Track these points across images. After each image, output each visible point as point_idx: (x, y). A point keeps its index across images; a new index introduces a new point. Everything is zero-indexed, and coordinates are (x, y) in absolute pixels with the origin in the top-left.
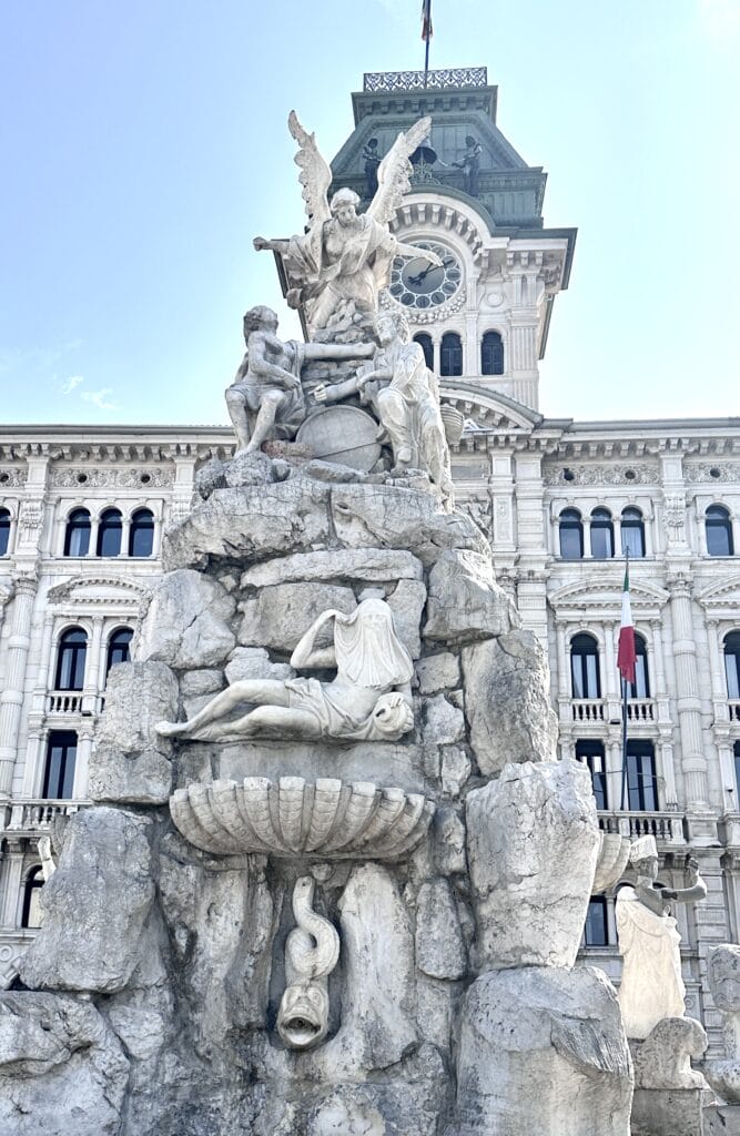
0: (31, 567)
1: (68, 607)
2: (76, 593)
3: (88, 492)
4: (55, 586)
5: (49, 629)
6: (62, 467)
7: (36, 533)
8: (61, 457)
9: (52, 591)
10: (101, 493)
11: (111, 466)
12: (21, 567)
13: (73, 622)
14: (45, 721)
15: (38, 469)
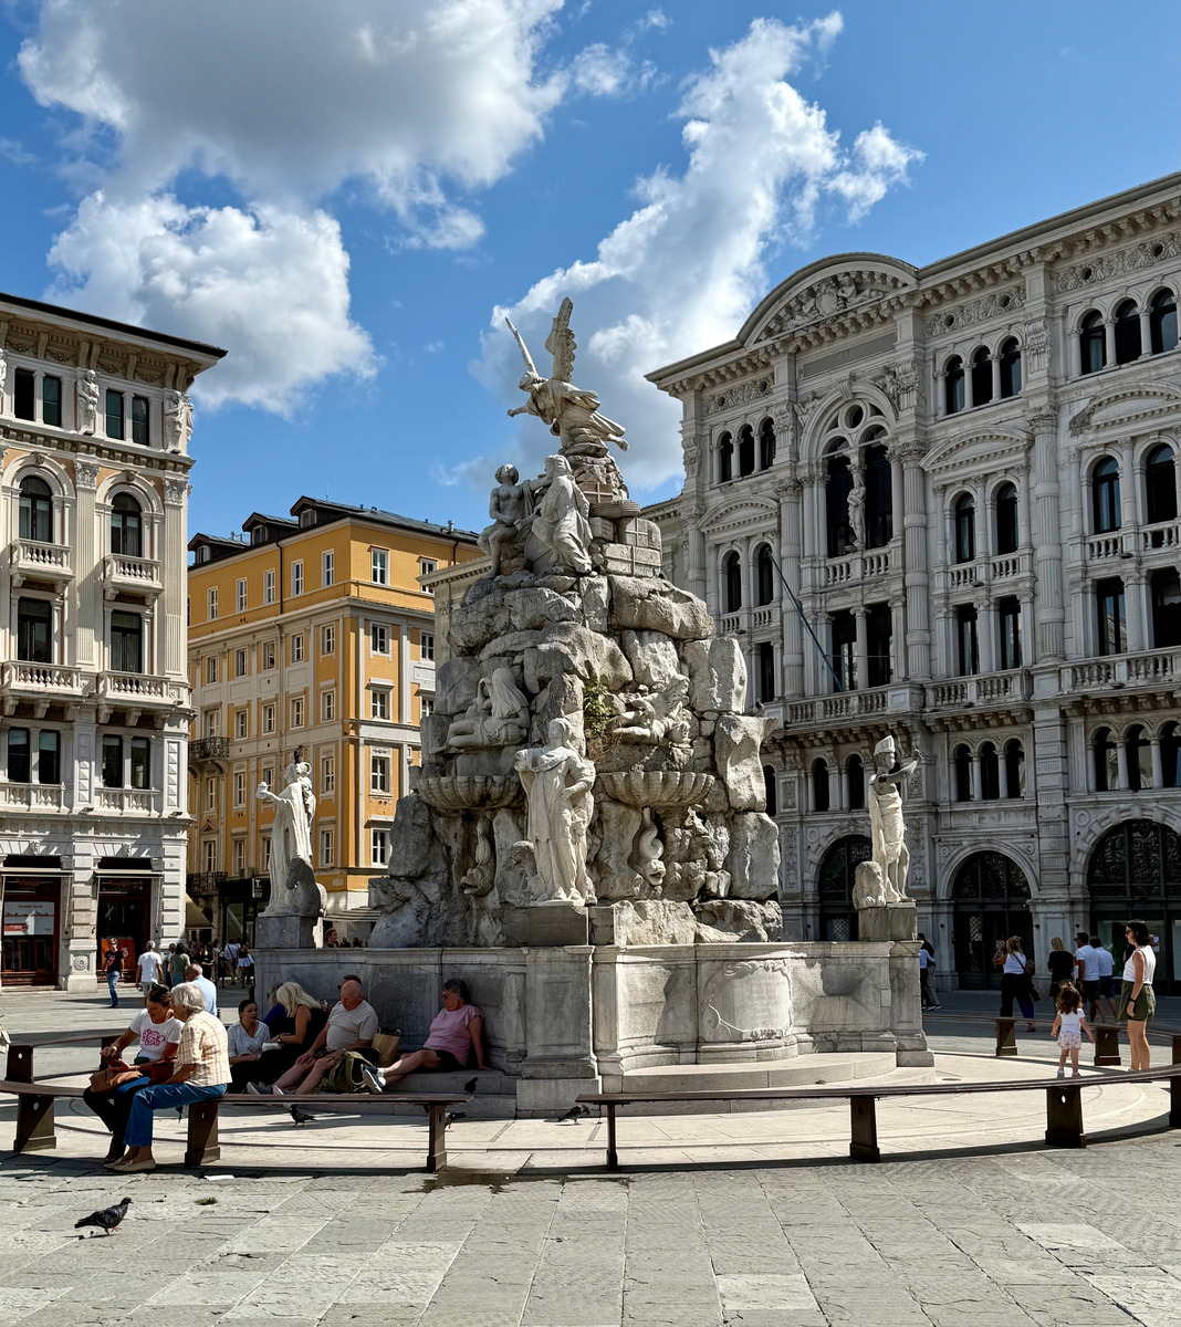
0: (1043, 401)
1: (1091, 437)
2: (1097, 418)
3: (1094, 290)
4: (1075, 414)
5: (1075, 466)
6: (1062, 267)
7: (1046, 357)
8: (1057, 257)
9: (1073, 422)
10: (1109, 286)
11: (1115, 248)
12: (1034, 403)
13: (1100, 452)
14: (1086, 572)
15: (1035, 280)
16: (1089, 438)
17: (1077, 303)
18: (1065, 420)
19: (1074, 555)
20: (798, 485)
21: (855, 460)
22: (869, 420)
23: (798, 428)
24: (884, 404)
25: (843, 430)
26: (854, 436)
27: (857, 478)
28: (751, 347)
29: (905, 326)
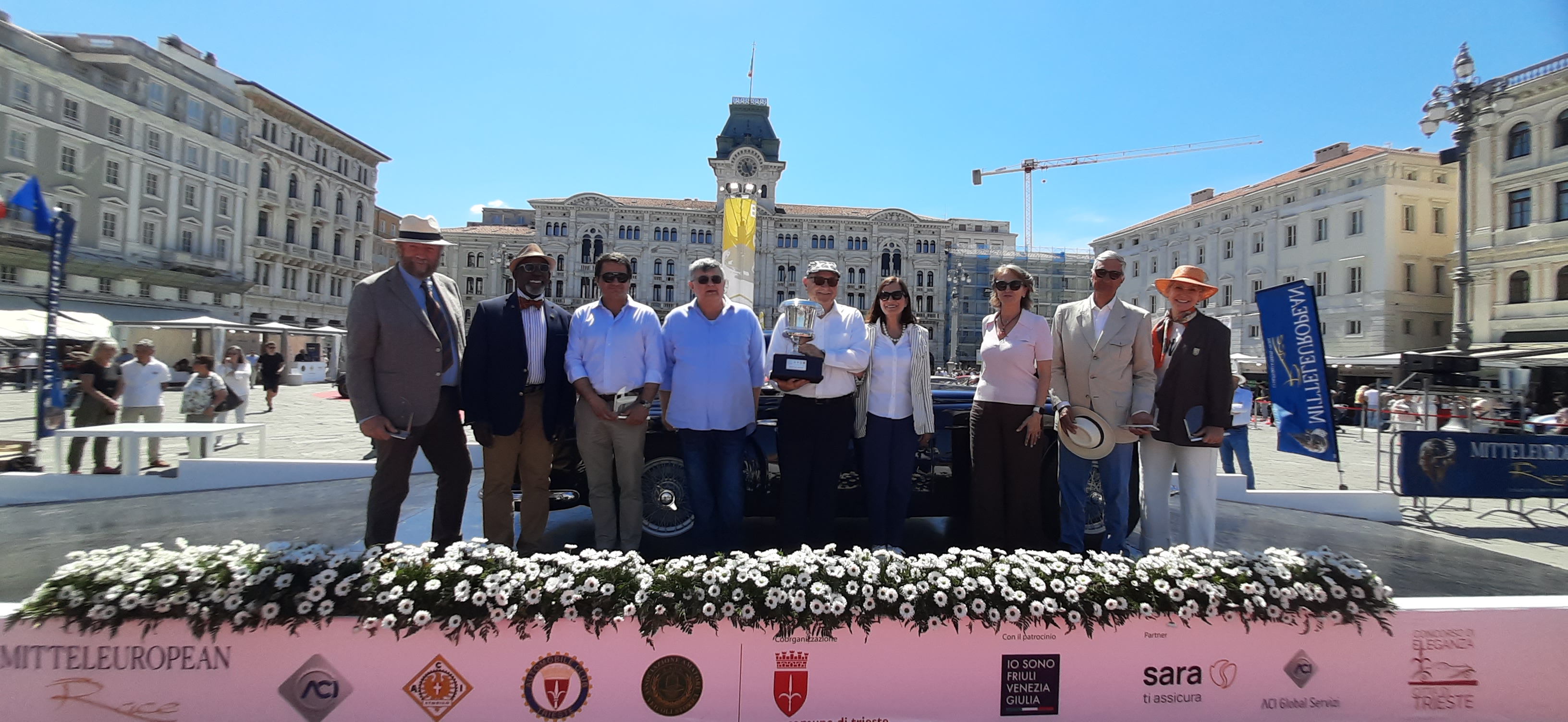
0: (645, 243)
3: (660, 224)
4: (652, 248)
5: (652, 259)
6: (654, 217)
7: (646, 234)
8: (653, 214)
10: (663, 224)
15: (647, 216)
16: (656, 254)
17: (655, 224)
18: (650, 249)
19: (652, 278)
20: (576, 243)
21: (593, 241)
22: (597, 233)
23: (577, 230)
24: (603, 231)
25: (589, 233)
26: (593, 235)
27: (592, 246)
28: (566, 205)
29: (612, 215)
